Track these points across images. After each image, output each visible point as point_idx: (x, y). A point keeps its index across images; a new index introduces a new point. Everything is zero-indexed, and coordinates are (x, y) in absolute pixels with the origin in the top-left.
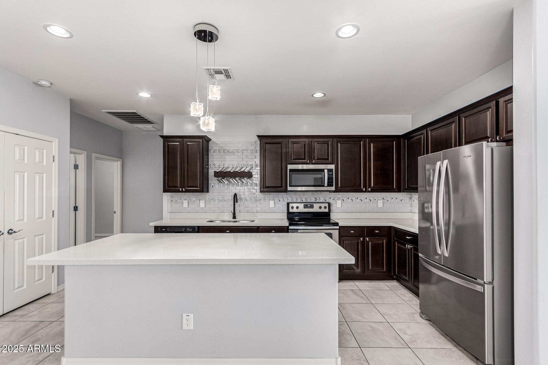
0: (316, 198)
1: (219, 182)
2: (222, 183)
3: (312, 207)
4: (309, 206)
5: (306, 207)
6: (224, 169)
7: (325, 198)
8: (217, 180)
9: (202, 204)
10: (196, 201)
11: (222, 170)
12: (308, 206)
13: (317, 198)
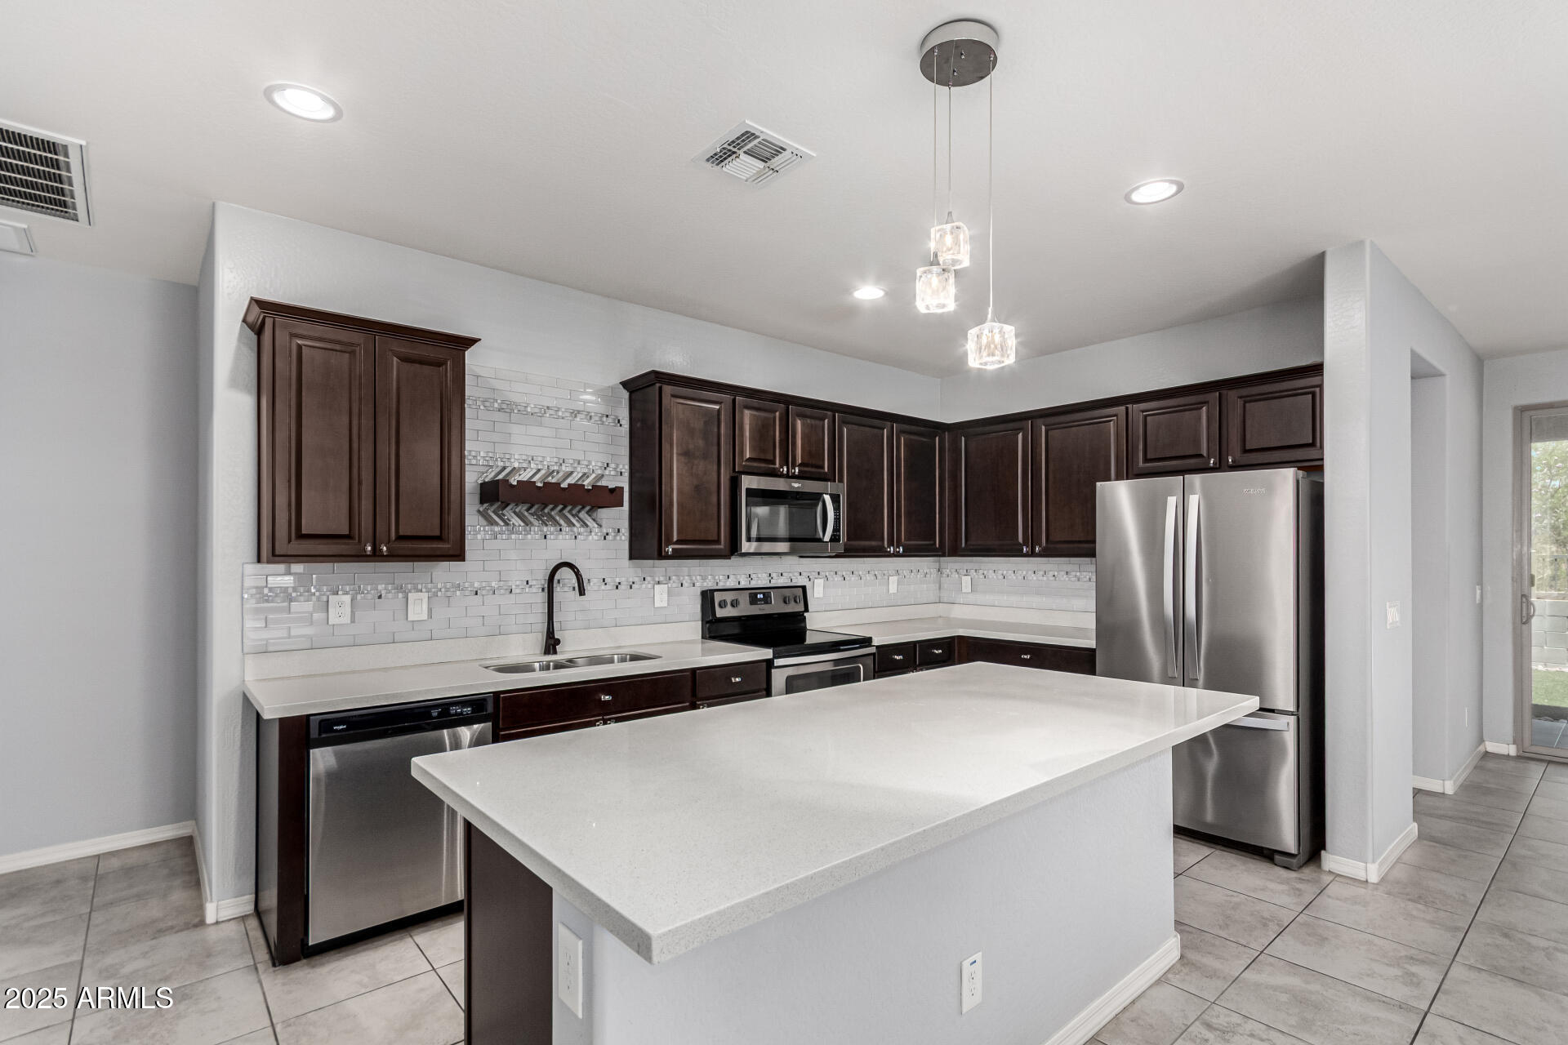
0: (770, 575)
1: (485, 523)
2: (497, 524)
3: (767, 599)
4: (762, 596)
5: (753, 600)
6: (503, 474)
7: (791, 575)
8: (479, 511)
9: (418, 607)
10: (390, 595)
11: (500, 477)
12: (759, 596)
13: (774, 575)
